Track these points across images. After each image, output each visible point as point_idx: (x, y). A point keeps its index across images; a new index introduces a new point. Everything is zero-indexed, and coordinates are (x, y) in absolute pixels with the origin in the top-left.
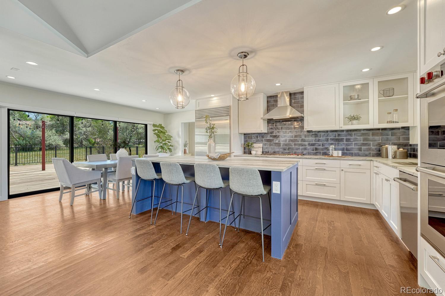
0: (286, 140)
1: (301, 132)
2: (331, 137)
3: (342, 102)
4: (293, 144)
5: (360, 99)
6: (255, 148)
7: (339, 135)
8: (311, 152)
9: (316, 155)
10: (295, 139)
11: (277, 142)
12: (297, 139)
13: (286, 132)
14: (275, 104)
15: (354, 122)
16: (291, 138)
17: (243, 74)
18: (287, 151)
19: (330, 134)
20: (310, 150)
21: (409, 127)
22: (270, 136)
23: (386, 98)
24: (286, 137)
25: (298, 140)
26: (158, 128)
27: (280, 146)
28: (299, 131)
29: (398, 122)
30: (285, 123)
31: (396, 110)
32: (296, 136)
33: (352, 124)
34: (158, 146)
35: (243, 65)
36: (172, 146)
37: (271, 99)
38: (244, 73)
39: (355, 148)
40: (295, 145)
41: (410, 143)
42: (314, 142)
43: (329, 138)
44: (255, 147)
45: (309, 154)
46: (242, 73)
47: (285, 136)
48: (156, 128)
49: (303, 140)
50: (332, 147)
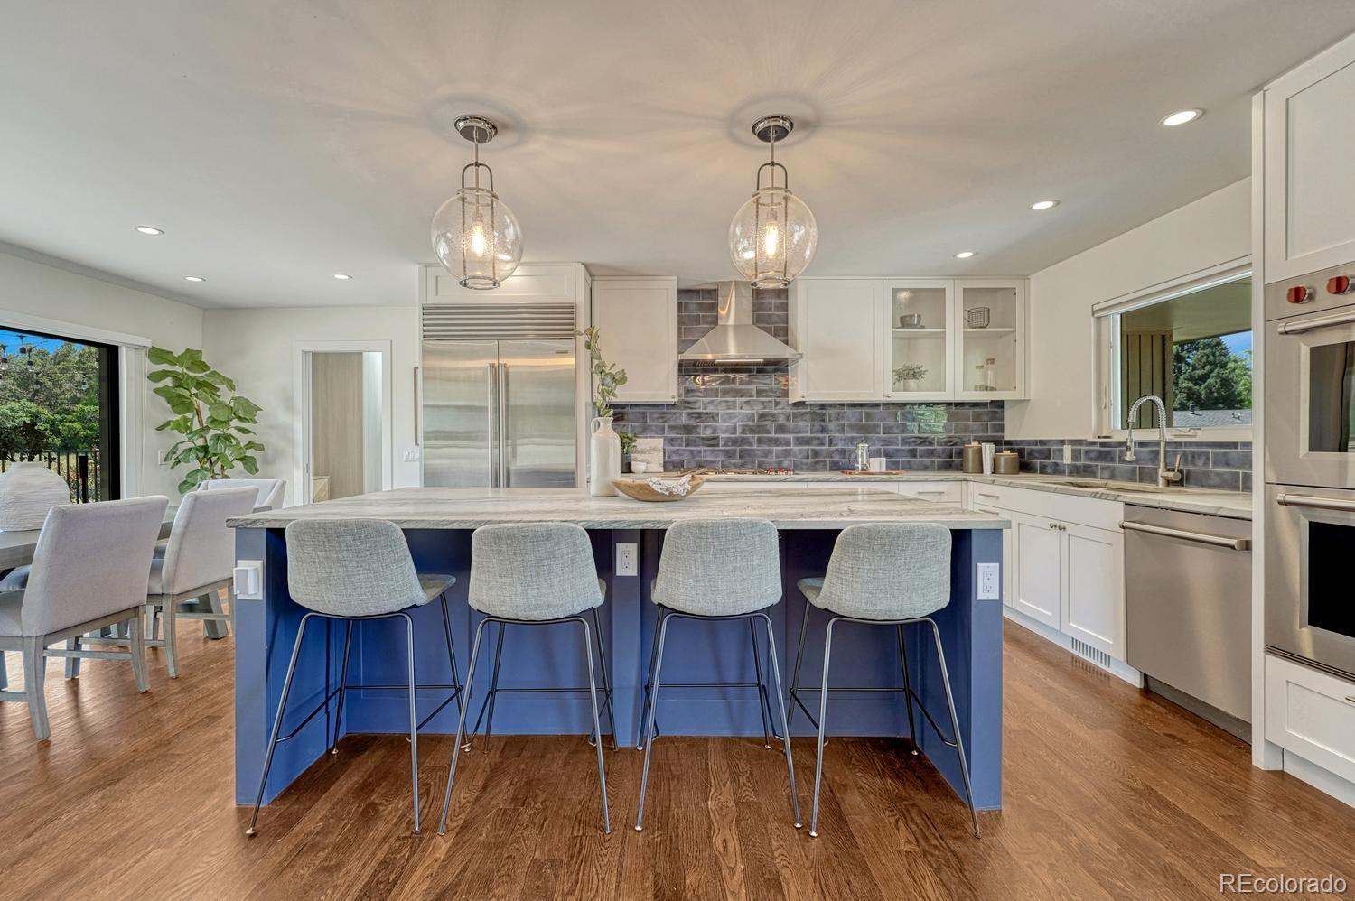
0: (735, 428)
1: (776, 405)
2: (849, 420)
3: (889, 330)
4: (753, 437)
5: (923, 327)
6: (639, 452)
7: (868, 416)
8: (802, 463)
9: (815, 470)
10: (758, 426)
11: (708, 433)
12: (766, 425)
13: (734, 403)
14: (703, 316)
15: (912, 383)
16: (749, 420)
17: (772, 194)
18: (737, 460)
19: (848, 411)
20: (800, 456)
21: (1003, 401)
22: (689, 414)
23: (974, 330)
24: (735, 417)
25: (768, 427)
26: (178, 369)
27: (718, 445)
28: (771, 402)
29: (995, 390)
30: (731, 375)
31: (992, 361)
32: (762, 417)
33: (906, 389)
34: (181, 448)
35: (773, 164)
36: (260, 447)
37: (691, 299)
38: (775, 191)
39: (903, 450)
40: (760, 441)
41: (1005, 438)
42: (809, 435)
43: (846, 423)
44: (639, 448)
45: (796, 468)
46: (771, 192)
47: (731, 416)
48: (166, 367)
49: (781, 429)
50: (862, 449)
